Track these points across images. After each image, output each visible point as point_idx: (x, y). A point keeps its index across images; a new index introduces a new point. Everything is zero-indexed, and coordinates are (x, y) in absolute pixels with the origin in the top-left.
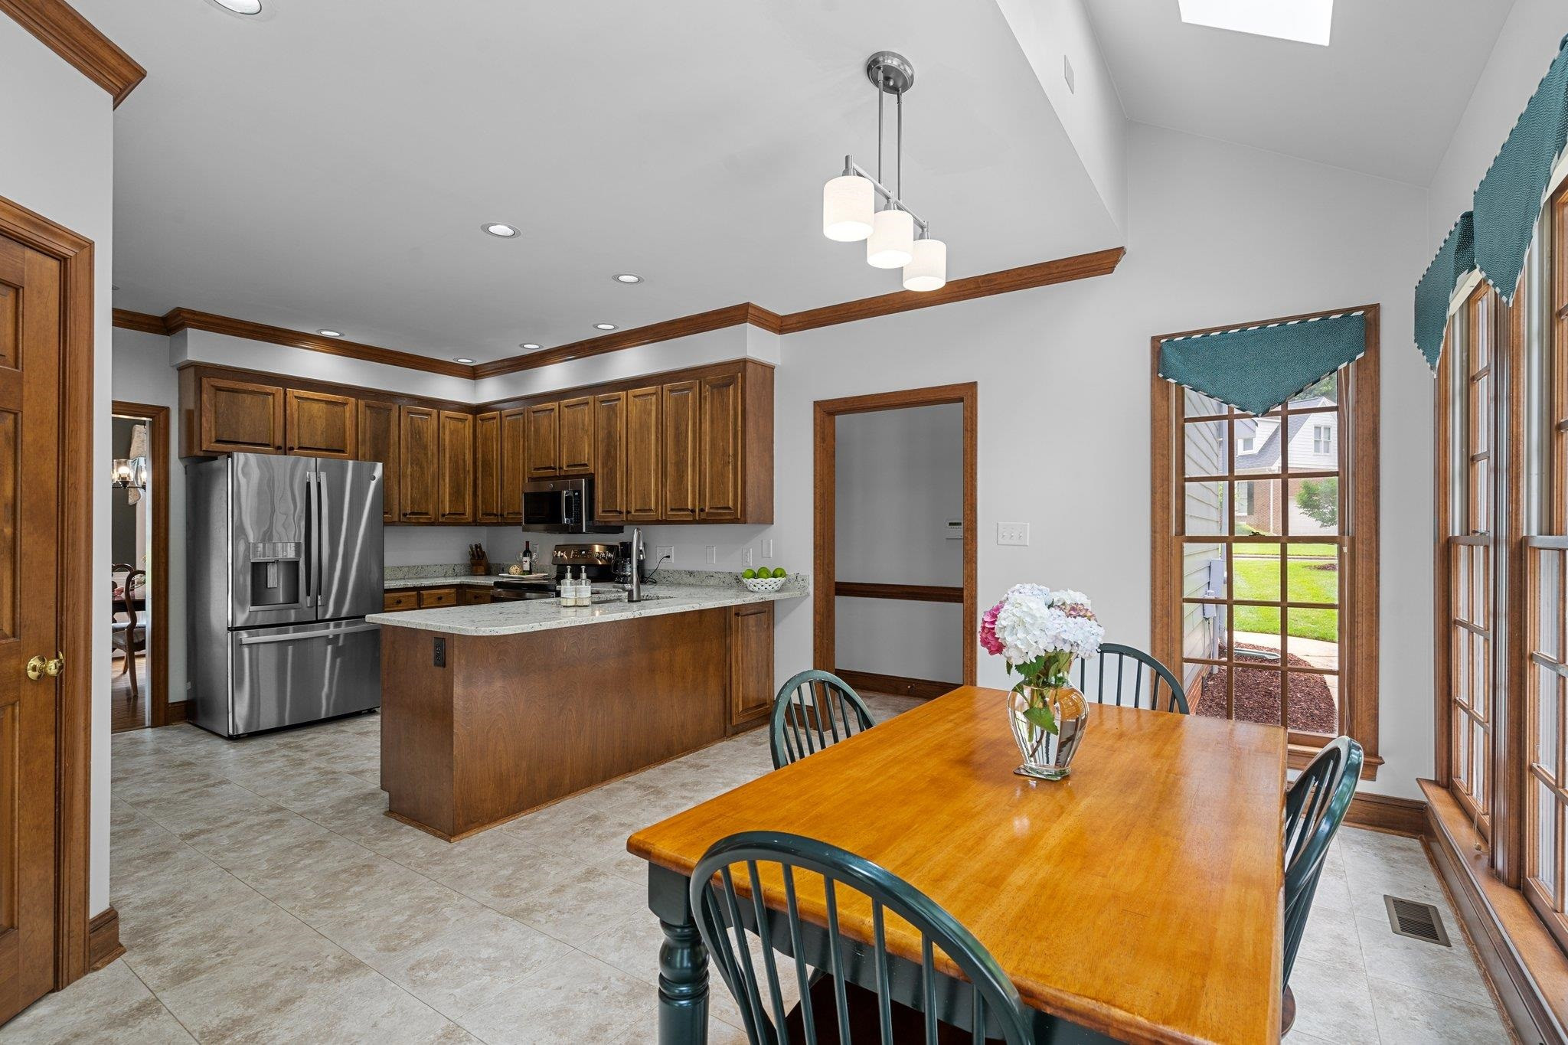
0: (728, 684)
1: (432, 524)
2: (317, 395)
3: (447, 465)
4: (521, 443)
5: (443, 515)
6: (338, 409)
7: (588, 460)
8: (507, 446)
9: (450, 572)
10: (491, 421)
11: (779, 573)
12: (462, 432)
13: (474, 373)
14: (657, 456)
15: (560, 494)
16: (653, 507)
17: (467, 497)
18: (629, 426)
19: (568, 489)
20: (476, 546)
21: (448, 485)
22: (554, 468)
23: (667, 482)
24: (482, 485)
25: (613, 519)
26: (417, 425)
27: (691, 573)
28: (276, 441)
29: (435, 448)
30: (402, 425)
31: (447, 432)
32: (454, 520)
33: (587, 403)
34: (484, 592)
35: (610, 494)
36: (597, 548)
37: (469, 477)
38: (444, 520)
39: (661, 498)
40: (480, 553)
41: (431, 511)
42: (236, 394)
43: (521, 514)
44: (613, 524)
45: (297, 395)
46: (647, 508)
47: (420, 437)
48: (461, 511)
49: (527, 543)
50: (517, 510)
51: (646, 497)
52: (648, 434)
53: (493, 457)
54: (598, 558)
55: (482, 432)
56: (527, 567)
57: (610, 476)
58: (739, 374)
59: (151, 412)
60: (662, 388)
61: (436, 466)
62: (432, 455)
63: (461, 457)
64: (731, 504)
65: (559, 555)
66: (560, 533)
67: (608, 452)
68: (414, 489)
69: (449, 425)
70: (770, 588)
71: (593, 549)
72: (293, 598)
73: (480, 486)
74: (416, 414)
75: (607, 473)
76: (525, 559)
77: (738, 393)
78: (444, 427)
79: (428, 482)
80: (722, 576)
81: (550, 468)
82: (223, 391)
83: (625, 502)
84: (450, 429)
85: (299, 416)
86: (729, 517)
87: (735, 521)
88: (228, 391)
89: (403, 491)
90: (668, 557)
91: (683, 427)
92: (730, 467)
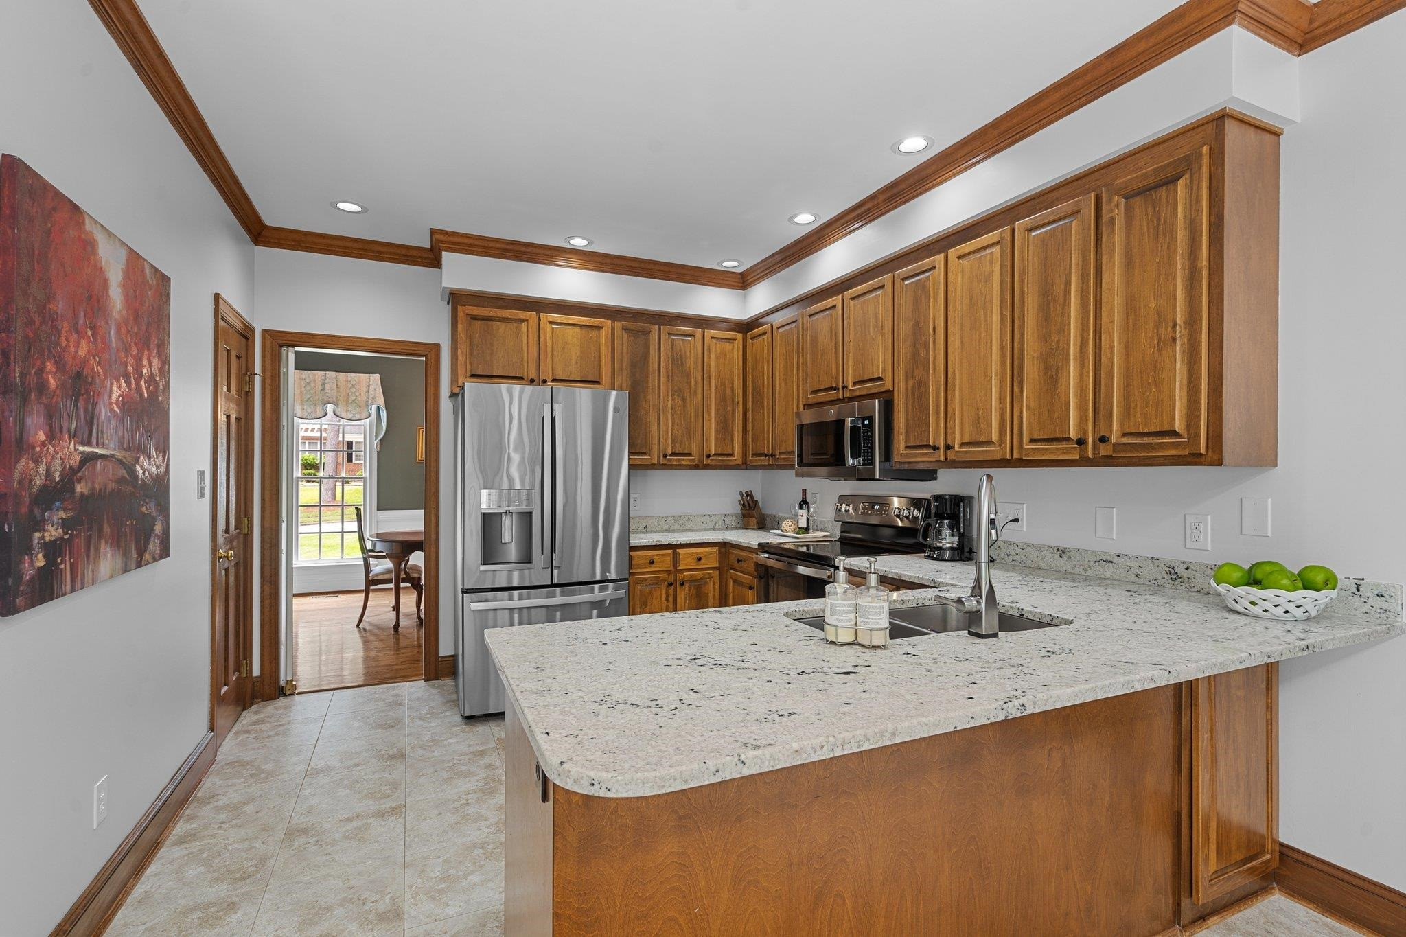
0: (1184, 813)
1: (696, 467)
2: (571, 319)
3: (713, 395)
4: (795, 360)
5: (708, 456)
6: (593, 333)
7: (884, 370)
8: (779, 366)
9: (720, 524)
10: (762, 338)
11: (1320, 578)
12: (731, 354)
13: (743, 281)
14: (1002, 348)
15: (842, 422)
16: (994, 438)
17: (736, 434)
18: (950, 308)
19: (854, 416)
20: (747, 493)
21: (713, 420)
22: (835, 389)
23: (1022, 392)
24: (753, 418)
25: (922, 459)
26: (678, 349)
27: (1062, 552)
28: (530, 373)
29: (700, 374)
30: (662, 349)
31: (713, 356)
32: (720, 462)
33: (883, 287)
34: (748, 554)
35: (919, 419)
36: (896, 502)
37: (738, 410)
38: (709, 462)
39: (1010, 422)
40: (751, 503)
41: (694, 449)
42: (490, 323)
43: (794, 453)
44: (921, 466)
45: (551, 320)
46: (983, 439)
47: (682, 362)
48: (730, 452)
49: (804, 491)
50: (790, 449)
51: (980, 421)
52: (986, 315)
53: (763, 383)
54: (898, 516)
55: (752, 352)
56: (803, 524)
57: (919, 394)
58: (1205, 149)
59: (422, 349)
60: (1013, 231)
61: (700, 396)
62: (696, 383)
63: (728, 385)
64: (1179, 426)
65: (843, 509)
66: (845, 480)
67: (915, 356)
68: (676, 425)
69: (716, 347)
70: (1299, 613)
71: (890, 504)
72: (527, 558)
73: (750, 420)
74: (677, 335)
75: (913, 387)
76: (801, 512)
77: (1199, 188)
78: (709, 349)
79: (691, 417)
80: (1134, 564)
81: (832, 389)
82: (479, 319)
83: (942, 431)
84: (716, 351)
85: (553, 344)
86: (1172, 452)
87: (1194, 459)
88: (483, 319)
89: (663, 428)
90: (1016, 520)
91: (1058, 288)
92: (1178, 348)
